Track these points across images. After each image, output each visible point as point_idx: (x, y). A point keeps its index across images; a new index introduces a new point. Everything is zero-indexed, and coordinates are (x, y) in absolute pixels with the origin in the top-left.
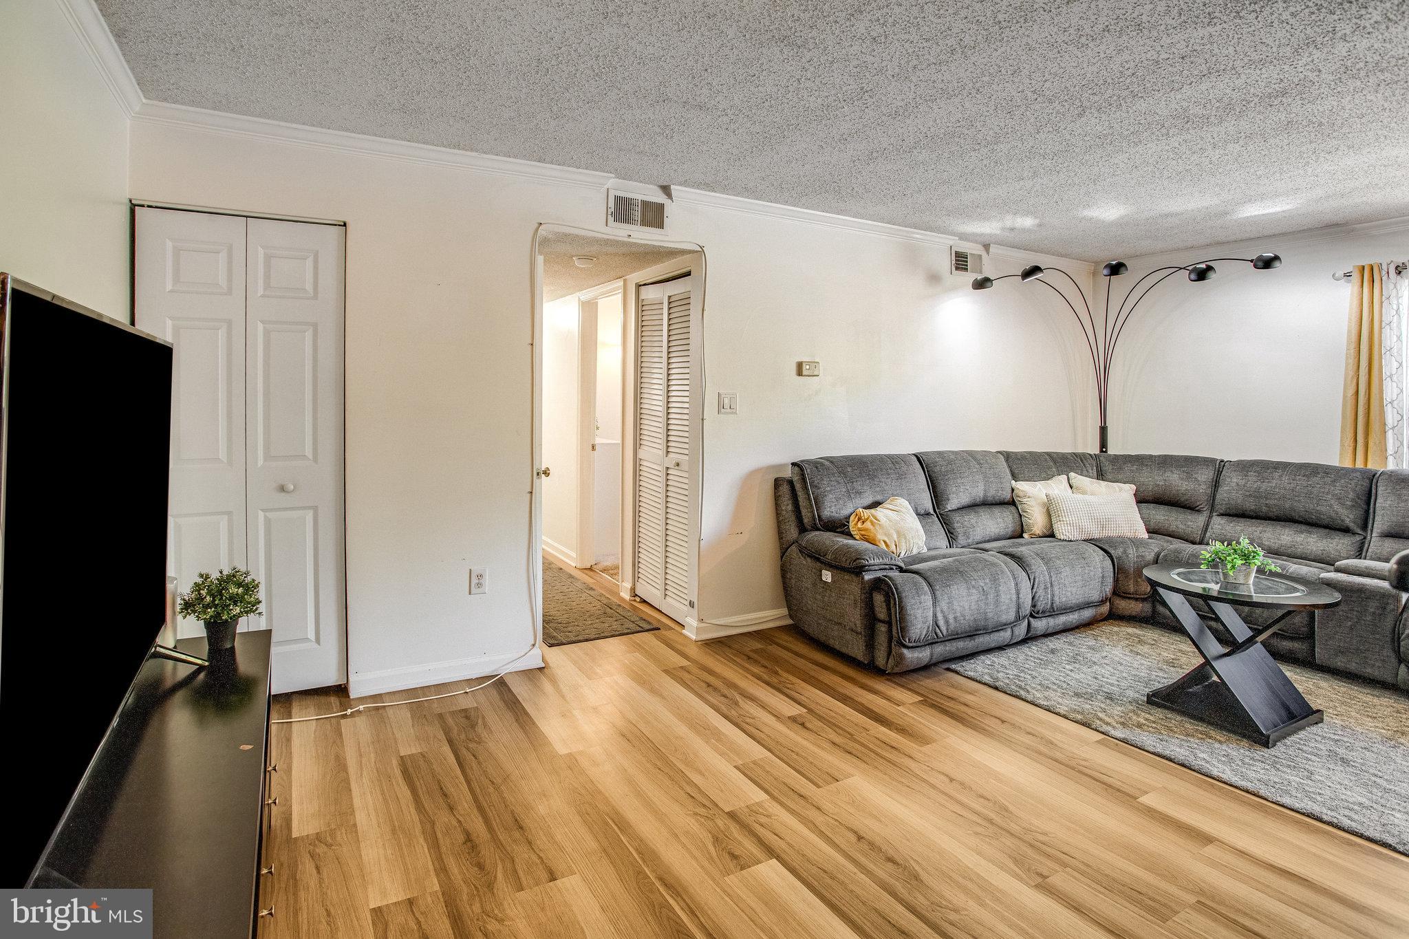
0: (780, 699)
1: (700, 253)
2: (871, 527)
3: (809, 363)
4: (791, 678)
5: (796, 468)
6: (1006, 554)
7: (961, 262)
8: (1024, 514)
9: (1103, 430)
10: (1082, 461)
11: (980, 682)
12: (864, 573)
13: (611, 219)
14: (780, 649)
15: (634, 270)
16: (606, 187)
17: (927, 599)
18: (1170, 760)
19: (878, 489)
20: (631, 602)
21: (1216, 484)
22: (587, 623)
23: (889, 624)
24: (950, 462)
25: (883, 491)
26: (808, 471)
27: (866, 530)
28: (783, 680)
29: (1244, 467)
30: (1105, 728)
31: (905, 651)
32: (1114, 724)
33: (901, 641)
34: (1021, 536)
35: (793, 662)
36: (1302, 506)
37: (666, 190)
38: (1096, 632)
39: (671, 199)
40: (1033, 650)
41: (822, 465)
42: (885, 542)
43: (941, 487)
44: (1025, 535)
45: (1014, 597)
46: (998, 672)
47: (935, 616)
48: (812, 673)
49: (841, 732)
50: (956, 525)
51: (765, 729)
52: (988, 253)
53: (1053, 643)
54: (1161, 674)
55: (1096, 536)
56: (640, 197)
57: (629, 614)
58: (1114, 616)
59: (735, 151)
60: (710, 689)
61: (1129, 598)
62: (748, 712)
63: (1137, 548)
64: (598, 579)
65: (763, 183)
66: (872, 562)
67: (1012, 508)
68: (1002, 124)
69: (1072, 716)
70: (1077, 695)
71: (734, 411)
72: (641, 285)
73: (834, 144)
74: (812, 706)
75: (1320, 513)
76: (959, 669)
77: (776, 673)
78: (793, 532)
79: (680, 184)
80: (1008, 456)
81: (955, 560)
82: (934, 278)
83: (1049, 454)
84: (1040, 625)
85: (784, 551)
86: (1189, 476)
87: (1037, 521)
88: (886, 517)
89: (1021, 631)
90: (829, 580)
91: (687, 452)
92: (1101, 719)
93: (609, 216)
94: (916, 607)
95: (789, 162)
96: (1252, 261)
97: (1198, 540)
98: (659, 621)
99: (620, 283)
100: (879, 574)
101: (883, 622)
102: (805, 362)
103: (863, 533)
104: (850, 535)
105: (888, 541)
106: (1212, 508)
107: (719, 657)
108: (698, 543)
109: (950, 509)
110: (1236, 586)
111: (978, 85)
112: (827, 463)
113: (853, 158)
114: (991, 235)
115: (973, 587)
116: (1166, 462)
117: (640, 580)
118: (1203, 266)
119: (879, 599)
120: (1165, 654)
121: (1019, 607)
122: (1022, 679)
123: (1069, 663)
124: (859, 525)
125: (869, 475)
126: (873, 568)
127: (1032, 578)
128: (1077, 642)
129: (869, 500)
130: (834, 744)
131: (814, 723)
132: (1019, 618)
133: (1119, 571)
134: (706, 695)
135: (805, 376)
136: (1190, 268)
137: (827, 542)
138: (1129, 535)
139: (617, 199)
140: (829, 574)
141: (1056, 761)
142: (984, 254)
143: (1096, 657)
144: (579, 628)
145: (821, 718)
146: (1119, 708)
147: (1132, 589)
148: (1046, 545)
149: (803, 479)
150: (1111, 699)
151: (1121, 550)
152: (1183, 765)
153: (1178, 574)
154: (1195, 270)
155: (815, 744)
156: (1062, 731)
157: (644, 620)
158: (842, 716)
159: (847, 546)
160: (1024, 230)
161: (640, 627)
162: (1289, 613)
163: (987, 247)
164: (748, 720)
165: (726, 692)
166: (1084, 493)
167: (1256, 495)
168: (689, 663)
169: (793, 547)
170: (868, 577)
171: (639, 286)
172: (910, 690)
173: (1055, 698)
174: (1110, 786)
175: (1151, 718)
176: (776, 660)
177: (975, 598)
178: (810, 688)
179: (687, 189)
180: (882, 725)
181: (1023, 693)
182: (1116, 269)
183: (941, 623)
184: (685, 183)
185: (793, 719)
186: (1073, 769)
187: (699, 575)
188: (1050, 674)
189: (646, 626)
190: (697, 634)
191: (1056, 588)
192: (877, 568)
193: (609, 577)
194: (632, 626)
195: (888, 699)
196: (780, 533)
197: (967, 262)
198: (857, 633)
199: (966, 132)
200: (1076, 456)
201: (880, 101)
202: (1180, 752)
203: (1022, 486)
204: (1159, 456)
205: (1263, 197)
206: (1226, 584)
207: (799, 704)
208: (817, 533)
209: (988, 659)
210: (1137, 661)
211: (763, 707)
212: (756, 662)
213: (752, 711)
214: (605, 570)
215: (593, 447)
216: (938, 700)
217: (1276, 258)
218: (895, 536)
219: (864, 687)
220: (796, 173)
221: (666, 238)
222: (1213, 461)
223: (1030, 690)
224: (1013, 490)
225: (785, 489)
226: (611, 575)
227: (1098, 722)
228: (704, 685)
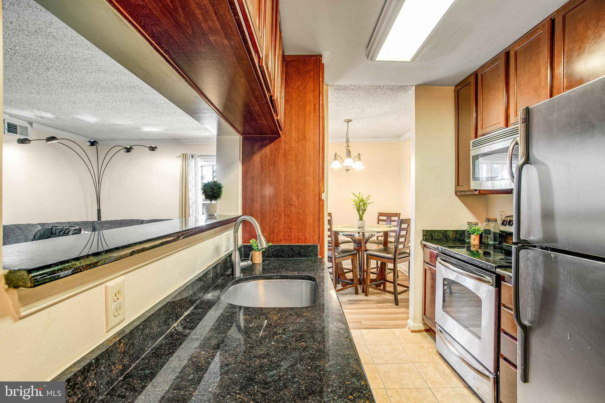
7: (12, 128)
9: (99, 211)
52: (32, 127)
96: (147, 147)
118: (129, 147)
136: (123, 146)
142: (29, 127)
154: (126, 148)
163: (31, 124)
182: (93, 143)
197: (16, 129)
200: (83, 223)
217: (156, 147)
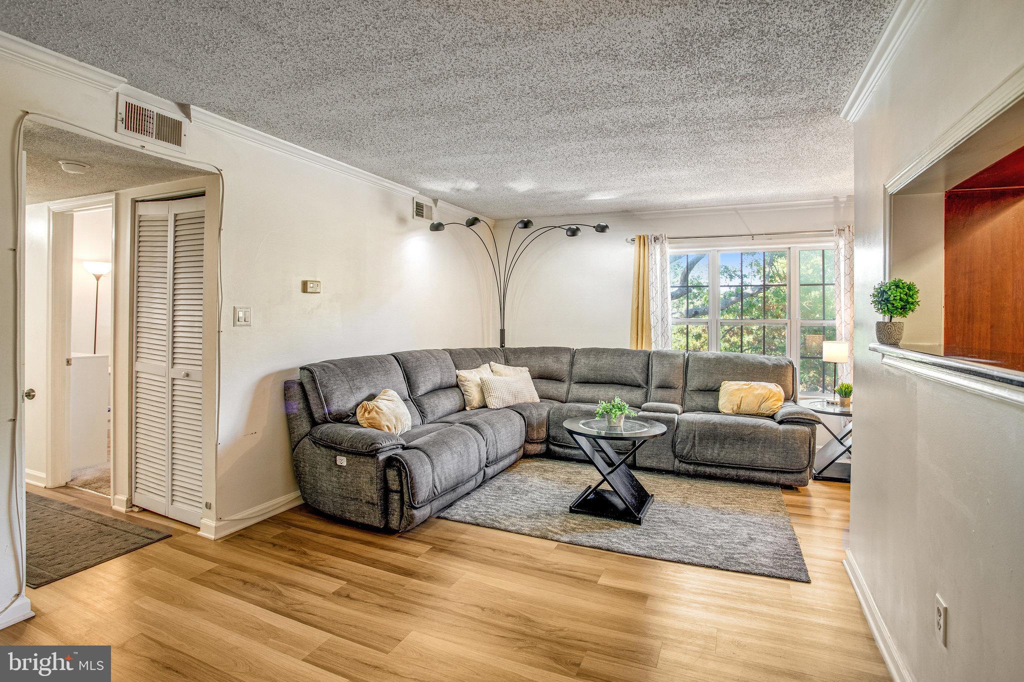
0: (318, 577)
1: (216, 176)
2: (377, 416)
3: (312, 282)
4: (320, 555)
5: (306, 372)
6: (467, 424)
7: (419, 210)
8: (466, 393)
9: (502, 332)
10: (495, 353)
11: (465, 523)
12: (378, 455)
13: (121, 126)
14: (299, 530)
15: (133, 184)
16: (115, 90)
17: (428, 467)
18: (600, 548)
19: (372, 384)
20: (128, 514)
21: (572, 364)
22: (80, 548)
23: (401, 492)
24: (418, 359)
25: (375, 386)
26: (317, 374)
27: (373, 418)
28: (313, 558)
29: (588, 352)
30: (556, 537)
31: (415, 512)
32: (560, 532)
33: (412, 505)
34: (464, 409)
35: (315, 539)
36: (619, 374)
37: (185, 109)
38: (517, 469)
39: (190, 119)
40: (487, 490)
41: (328, 367)
42: (388, 426)
43: (413, 378)
44: (467, 408)
45: (478, 454)
46: (474, 512)
47: (434, 480)
48: (337, 546)
49: (382, 593)
50: (426, 406)
51: (317, 612)
52: (436, 206)
53: (497, 482)
54: (566, 491)
55: (512, 404)
56: (156, 110)
57: (131, 527)
58: (526, 456)
59: (274, 83)
60: (248, 586)
61: (533, 443)
62: (294, 599)
63: (537, 409)
64: (78, 495)
65: (286, 120)
66: (384, 444)
67: (457, 389)
68: (497, 108)
69: (534, 533)
70: (529, 517)
71: (248, 323)
72: (137, 201)
73: (366, 96)
74: (350, 577)
75: (626, 377)
76: (447, 515)
77: (305, 553)
78: (304, 426)
79: (202, 106)
80: (450, 352)
81: (439, 434)
82: (402, 220)
83: (475, 349)
84: (490, 471)
85: (294, 445)
86: (558, 360)
87: (474, 397)
88: (386, 406)
89: (480, 478)
90: (345, 464)
91: (200, 363)
92: (551, 531)
93: (119, 123)
94: (422, 475)
95: (320, 104)
96: (594, 227)
97: (564, 400)
98: (167, 527)
99: (112, 196)
100: (390, 454)
101: (396, 492)
102: (310, 281)
103: (370, 421)
104: (357, 424)
105: (390, 426)
106: (571, 379)
107: (245, 551)
108: (214, 447)
109: (420, 394)
110: (615, 428)
111: (499, 71)
112: (331, 366)
113: (376, 113)
114: (442, 193)
115: (455, 452)
116: (544, 351)
117: (138, 490)
118: (574, 227)
119: (392, 474)
120: (562, 476)
121: (480, 462)
122: (491, 513)
123: (513, 494)
124: (366, 415)
125: (364, 374)
126: (384, 449)
127: (485, 439)
128: (511, 478)
129: (365, 393)
130: (382, 606)
131: (358, 593)
132: (480, 470)
133: (528, 425)
134: (245, 593)
135: (309, 293)
136: (567, 227)
137: (342, 432)
138: (530, 401)
139: (128, 106)
140: (345, 459)
141: (540, 570)
142: (433, 205)
143: (526, 487)
144: (71, 557)
145: (360, 586)
146: (557, 520)
147: (535, 437)
148: (484, 413)
149: (313, 380)
150: (549, 515)
151: (529, 412)
152: (608, 550)
153: (583, 424)
154: (570, 229)
155: (367, 612)
156: (534, 547)
157: (151, 530)
158: (377, 579)
159: (360, 434)
160: (467, 192)
161: (148, 538)
162: (645, 441)
163: (435, 201)
164: (298, 607)
165: (265, 585)
166: (501, 375)
167: (595, 369)
168: (216, 565)
169: (306, 440)
170: (382, 457)
171: (135, 202)
172: (419, 541)
173: (516, 522)
174: (579, 579)
175: (577, 522)
176: (300, 541)
177: (456, 460)
178: (340, 560)
179: (207, 112)
180: (412, 577)
181: (497, 524)
182: (526, 224)
183: (437, 484)
184: (207, 106)
185: (338, 594)
186: (553, 572)
187: (216, 477)
188: (506, 506)
189: (155, 536)
190: (216, 534)
191: (498, 444)
192: (388, 449)
193: (93, 492)
194: (138, 539)
195: (407, 553)
196: (290, 430)
197: (423, 210)
198: (373, 504)
199: (471, 108)
200: (491, 350)
201: (423, 66)
202: (601, 541)
203: (463, 373)
204: (539, 348)
205: (605, 189)
206: (610, 428)
207: (337, 577)
208: (329, 425)
209: (463, 503)
210: (550, 485)
211: (306, 590)
212: (282, 547)
213: (297, 597)
214: (85, 485)
215: (68, 362)
216: (443, 544)
217: (607, 227)
218: (394, 421)
219: (383, 548)
220: (320, 116)
221: (182, 156)
222: (569, 349)
223: (499, 520)
224: (457, 377)
225: (296, 390)
226: (96, 489)
227: (550, 533)
228: (241, 584)
